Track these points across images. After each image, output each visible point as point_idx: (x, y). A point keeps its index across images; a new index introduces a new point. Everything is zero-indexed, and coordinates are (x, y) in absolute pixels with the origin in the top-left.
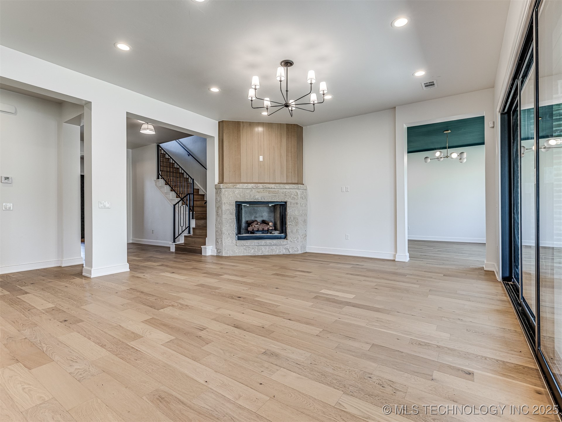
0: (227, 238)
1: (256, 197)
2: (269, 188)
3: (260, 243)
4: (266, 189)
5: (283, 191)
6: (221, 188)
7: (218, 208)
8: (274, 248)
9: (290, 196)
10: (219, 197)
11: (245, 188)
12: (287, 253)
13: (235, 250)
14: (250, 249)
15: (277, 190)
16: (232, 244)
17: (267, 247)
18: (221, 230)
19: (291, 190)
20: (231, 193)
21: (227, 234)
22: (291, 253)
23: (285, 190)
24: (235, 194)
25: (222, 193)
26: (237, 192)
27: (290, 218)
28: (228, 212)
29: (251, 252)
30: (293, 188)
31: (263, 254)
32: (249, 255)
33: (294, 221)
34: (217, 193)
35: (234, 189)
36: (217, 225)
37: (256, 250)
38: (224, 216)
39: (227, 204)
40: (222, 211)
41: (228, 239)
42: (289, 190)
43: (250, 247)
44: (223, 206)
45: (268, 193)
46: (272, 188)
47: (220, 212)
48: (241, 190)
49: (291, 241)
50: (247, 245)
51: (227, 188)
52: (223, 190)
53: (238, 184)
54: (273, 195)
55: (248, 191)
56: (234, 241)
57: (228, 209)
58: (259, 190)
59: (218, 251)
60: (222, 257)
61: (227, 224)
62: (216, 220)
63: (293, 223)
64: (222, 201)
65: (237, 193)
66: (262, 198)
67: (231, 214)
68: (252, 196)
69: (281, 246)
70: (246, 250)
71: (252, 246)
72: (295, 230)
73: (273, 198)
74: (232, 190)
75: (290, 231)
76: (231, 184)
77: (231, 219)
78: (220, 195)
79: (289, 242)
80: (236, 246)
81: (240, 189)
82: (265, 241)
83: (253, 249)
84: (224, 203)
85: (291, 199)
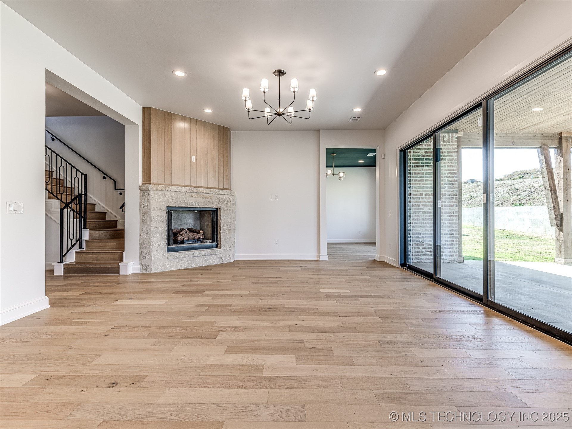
0: (157, 250)
1: (190, 202)
2: (203, 193)
3: (194, 254)
4: (200, 194)
5: (217, 197)
6: (150, 189)
7: (144, 214)
8: (208, 258)
9: (224, 202)
10: (146, 201)
11: (178, 191)
12: (220, 263)
13: (166, 264)
14: (184, 262)
15: (211, 195)
16: (163, 257)
17: (201, 258)
18: (148, 241)
19: (225, 196)
20: (161, 196)
21: (157, 245)
22: (224, 262)
23: (218, 196)
24: (167, 198)
25: (150, 196)
26: (169, 195)
27: (223, 225)
28: (158, 219)
29: (185, 265)
30: (226, 194)
31: (197, 266)
32: (182, 268)
33: (227, 229)
34: (142, 195)
35: (166, 192)
36: (141, 235)
37: (190, 262)
38: (154, 224)
39: (157, 210)
40: (150, 218)
41: (159, 252)
42: (222, 195)
43: (183, 259)
44: (152, 212)
45: (202, 198)
46: (206, 193)
47: (147, 219)
48: (173, 193)
49: (225, 250)
50: (180, 257)
51: (157, 190)
52: (152, 193)
53: (170, 186)
54: (206, 201)
55: (181, 195)
56: (166, 253)
57: (158, 216)
58: (193, 194)
59: (145, 267)
60: (151, 274)
61: (157, 234)
62: (141, 229)
63: (226, 230)
64: (151, 206)
65: (169, 197)
66: (197, 203)
67: (161, 221)
68: (186, 200)
69: (215, 256)
70: (178, 263)
71: (186, 258)
72: (228, 238)
73: (207, 204)
74: (163, 192)
75: (223, 238)
76: (162, 186)
77: (162, 228)
78: (148, 199)
79: (222, 251)
80: (167, 259)
81: (171, 192)
82: (200, 251)
83: (186, 261)
84: (154, 208)
85: (225, 206)
